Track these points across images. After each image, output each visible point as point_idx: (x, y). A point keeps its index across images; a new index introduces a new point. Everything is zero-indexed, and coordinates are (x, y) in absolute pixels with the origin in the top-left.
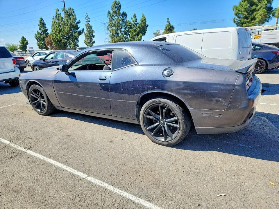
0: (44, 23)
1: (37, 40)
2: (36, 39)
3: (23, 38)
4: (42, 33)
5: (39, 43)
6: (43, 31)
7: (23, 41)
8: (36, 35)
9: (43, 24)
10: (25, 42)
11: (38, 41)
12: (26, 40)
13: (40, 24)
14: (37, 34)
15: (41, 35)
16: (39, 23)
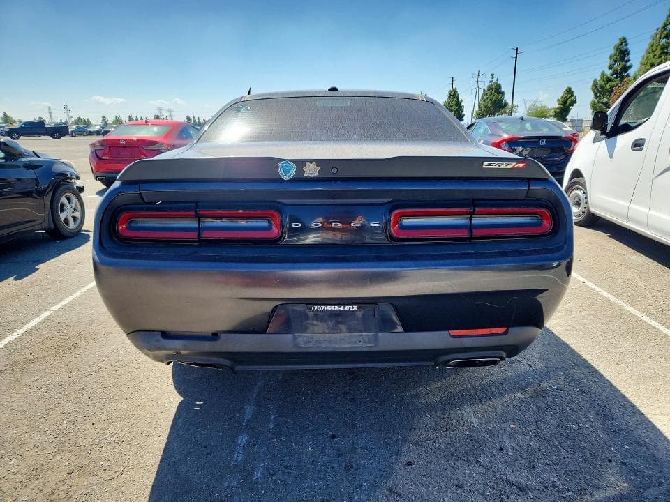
0: (627, 50)
1: (596, 94)
2: (594, 91)
3: (569, 91)
4: (612, 75)
5: (596, 101)
6: (616, 72)
7: (566, 97)
8: (595, 82)
9: (622, 53)
10: (569, 101)
11: (596, 96)
12: (572, 95)
13: (616, 54)
14: (598, 79)
15: (609, 80)
16: (613, 52)
